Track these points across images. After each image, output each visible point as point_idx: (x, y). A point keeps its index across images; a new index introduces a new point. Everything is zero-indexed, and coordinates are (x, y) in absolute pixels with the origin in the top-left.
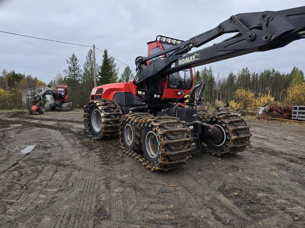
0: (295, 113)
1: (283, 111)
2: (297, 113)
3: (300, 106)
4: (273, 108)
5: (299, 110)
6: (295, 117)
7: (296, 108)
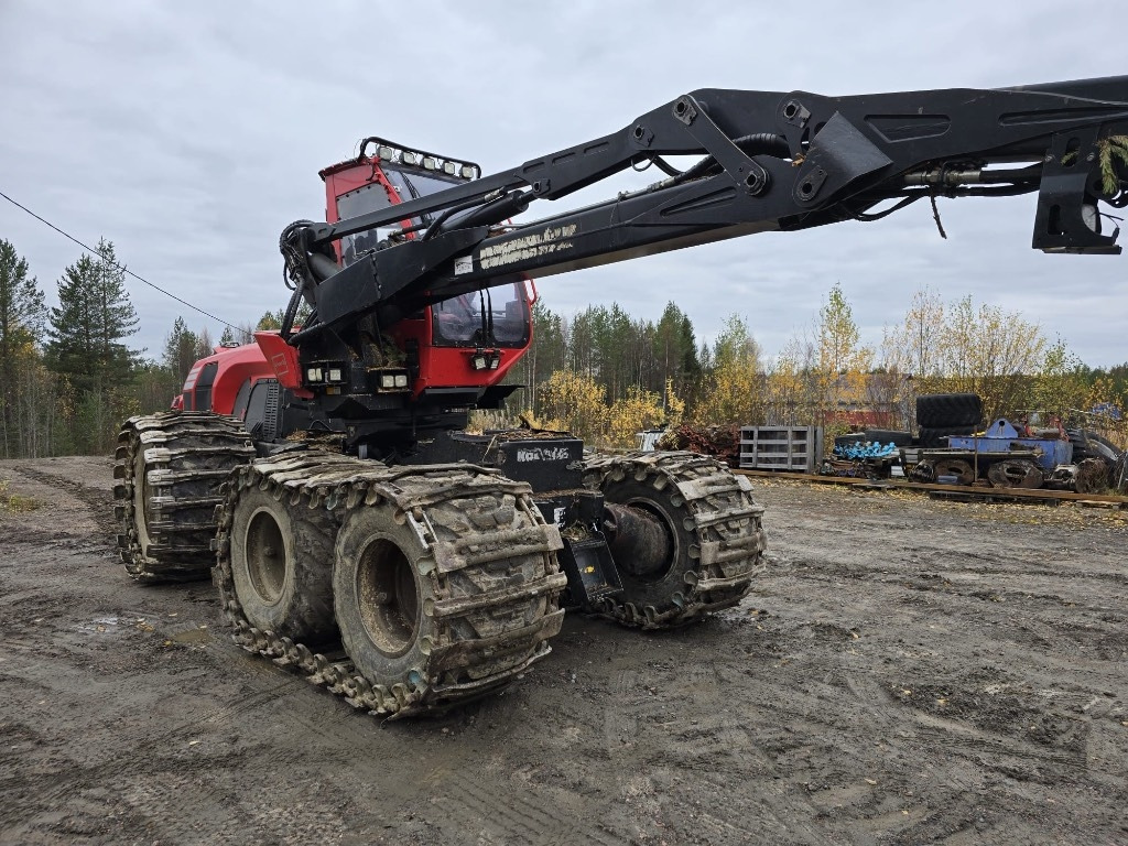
0: (749, 448)
1: (716, 445)
2: (755, 448)
3: (762, 428)
4: (689, 434)
5: (759, 438)
6: (750, 460)
7: (749, 435)
